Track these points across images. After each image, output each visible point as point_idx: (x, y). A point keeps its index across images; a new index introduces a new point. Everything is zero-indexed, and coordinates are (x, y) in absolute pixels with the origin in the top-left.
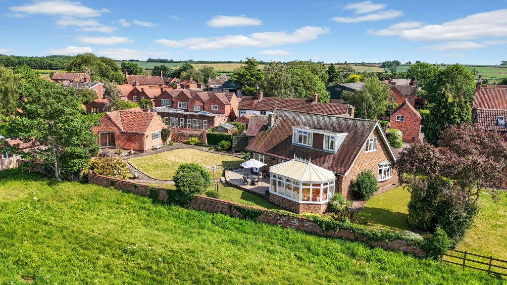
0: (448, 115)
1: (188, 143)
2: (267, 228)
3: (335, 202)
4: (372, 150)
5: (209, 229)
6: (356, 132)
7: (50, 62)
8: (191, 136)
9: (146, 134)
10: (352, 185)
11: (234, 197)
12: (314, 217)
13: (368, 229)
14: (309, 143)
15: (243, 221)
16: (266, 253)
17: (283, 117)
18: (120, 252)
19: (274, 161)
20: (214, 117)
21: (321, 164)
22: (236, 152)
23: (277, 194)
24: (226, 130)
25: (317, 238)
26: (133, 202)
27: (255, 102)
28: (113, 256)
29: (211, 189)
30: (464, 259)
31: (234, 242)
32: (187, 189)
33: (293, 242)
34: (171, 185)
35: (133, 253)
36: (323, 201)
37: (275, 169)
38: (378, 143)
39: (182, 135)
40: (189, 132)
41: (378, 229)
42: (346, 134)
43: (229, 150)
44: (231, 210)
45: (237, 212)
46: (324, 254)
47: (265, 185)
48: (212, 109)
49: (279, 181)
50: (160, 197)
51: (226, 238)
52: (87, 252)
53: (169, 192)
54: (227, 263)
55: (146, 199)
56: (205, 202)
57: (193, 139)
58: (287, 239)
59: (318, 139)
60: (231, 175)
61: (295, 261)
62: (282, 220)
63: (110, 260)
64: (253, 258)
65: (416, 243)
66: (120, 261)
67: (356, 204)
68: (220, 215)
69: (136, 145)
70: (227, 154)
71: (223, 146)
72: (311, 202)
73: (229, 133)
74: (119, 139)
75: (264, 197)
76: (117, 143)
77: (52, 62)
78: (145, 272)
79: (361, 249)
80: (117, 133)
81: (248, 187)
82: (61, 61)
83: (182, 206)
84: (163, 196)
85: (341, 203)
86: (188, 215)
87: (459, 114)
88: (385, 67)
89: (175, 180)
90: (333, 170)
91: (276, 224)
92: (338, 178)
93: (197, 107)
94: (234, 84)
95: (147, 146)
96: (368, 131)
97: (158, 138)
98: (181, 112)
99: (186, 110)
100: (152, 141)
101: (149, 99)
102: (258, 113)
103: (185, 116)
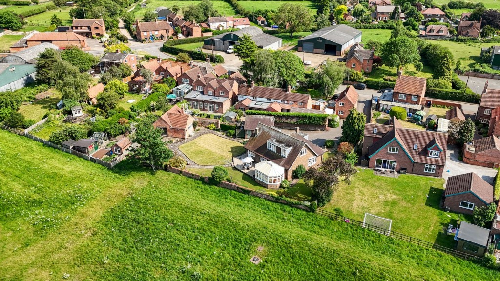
0: (352, 125)
1: (209, 129)
2: (253, 199)
3: (283, 184)
4: (304, 154)
5: (229, 199)
6: (296, 147)
8: (210, 123)
9: (185, 129)
10: (293, 172)
11: (238, 179)
12: (272, 194)
14: (275, 150)
15: (243, 195)
16: (252, 211)
17: (263, 129)
18: (200, 214)
19: (258, 160)
20: (222, 103)
21: (278, 163)
22: (238, 137)
23: (258, 179)
24: (231, 119)
25: (273, 203)
26: (194, 184)
27: (250, 89)
28: (198, 215)
30: (322, 212)
31: (239, 206)
32: (218, 179)
33: (263, 205)
35: (205, 214)
36: (278, 184)
37: (257, 167)
38: (307, 150)
39: (205, 123)
40: (208, 121)
41: (294, 201)
42: (292, 147)
43: (234, 136)
44: (238, 189)
45: (240, 190)
46: (273, 211)
48: (221, 94)
49: (259, 174)
50: (205, 181)
51: (237, 204)
52: (188, 214)
54: (238, 217)
55: (200, 182)
56: (226, 184)
57: (212, 125)
58: (261, 204)
59: (279, 149)
60: (237, 161)
61: (263, 214)
62: (259, 195)
63: (198, 217)
64: (247, 214)
65: (307, 206)
66: (201, 217)
67: (294, 181)
68: (233, 192)
69: (180, 135)
70: (233, 139)
71: (231, 134)
72: (273, 184)
74: (170, 131)
75: (253, 178)
76: (169, 133)
78: (211, 222)
79: (288, 208)
80: (168, 128)
81: (245, 171)
83: (216, 186)
84: (207, 180)
85: (286, 184)
86: (219, 191)
87: (358, 124)
90: (284, 167)
91: (257, 196)
92: (286, 171)
93: (210, 92)
94: (232, 37)
95: (187, 136)
96: (301, 147)
97: (192, 128)
98: (200, 97)
99: (202, 93)
100: (189, 131)
101: (173, 76)
102: (252, 98)
103: (203, 102)
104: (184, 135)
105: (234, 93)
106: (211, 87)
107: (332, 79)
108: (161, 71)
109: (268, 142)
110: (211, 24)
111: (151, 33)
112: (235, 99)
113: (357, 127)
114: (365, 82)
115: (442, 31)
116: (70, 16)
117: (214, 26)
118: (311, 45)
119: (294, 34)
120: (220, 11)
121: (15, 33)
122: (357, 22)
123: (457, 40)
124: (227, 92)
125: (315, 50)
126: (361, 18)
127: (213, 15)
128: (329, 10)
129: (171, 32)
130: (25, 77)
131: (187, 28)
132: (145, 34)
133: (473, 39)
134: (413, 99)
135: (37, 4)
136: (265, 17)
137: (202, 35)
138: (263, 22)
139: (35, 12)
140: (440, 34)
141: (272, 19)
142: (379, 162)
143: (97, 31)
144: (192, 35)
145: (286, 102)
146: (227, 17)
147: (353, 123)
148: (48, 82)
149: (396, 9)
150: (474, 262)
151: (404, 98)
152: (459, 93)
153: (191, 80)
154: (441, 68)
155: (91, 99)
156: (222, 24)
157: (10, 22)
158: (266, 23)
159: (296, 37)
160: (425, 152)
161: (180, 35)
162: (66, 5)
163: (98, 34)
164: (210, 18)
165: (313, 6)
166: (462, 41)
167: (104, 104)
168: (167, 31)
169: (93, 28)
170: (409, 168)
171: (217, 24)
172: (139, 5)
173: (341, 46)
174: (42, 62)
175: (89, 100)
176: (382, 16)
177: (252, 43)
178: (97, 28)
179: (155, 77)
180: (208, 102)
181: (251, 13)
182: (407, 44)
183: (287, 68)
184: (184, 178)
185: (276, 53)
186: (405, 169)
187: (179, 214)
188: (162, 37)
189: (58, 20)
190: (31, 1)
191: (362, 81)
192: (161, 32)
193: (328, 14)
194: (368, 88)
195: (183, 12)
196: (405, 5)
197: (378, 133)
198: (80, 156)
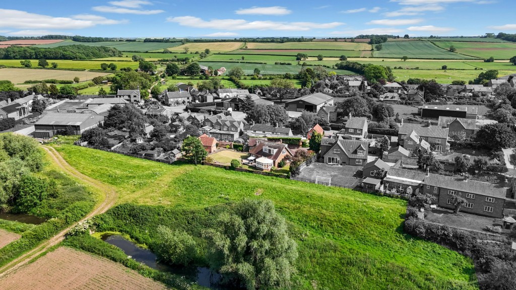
1: (225, 148)
2: (255, 175)
3: (273, 168)
4: (285, 153)
6: (280, 149)
7: (63, 53)
8: (226, 145)
9: (212, 147)
10: (279, 163)
11: (246, 167)
12: (267, 172)
13: (276, 173)
14: (267, 152)
15: (249, 173)
16: (255, 179)
17: (261, 142)
19: (257, 157)
20: (233, 135)
21: (270, 158)
22: (245, 152)
23: (258, 166)
24: (240, 142)
25: (265, 176)
27: (251, 126)
29: (240, 166)
31: (248, 177)
32: (235, 166)
33: (260, 177)
34: (230, 165)
36: (269, 168)
37: (257, 160)
39: (223, 144)
40: (225, 143)
41: (278, 174)
42: (278, 149)
43: (242, 151)
44: (246, 171)
45: (248, 171)
46: (267, 178)
47: (255, 164)
48: (232, 130)
49: (259, 163)
50: (227, 168)
53: (229, 167)
55: (223, 169)
56: (239, 169)
57: (228, 146)
59: (270, 151)
60: (245, 161)
62: (258, 173)
65: (285, 176)
66: (226, 180)
67: (279, 169)
68: (244, 172)
69: (208, 150)
70: (242, 153)
71: (240, 149)
72: (266, 168)
73: (241, 144)
75: (255, 167)
77: (65, 53)
79: (275, 177)
81: (250, 165)
82: (73, 51)
83: (233, 170)
86: (235, 173)
87: (318, 139)
88: (373, 43)
89: (231, 163)
90: (273, 160)
92: (274, 162)
93: (225, 129)
94: (237, 101)
95: (212, 151)
96: (283, 148)
97: (215, 147)
98: (218, 131)
99: (220, 130)
100: (214, 148)
101: (199, 121)
102: (253, 131)
103: (221, 134)
104: (211, 149)
105: (241, 130)
106: (226, 125)
107: (306, 121)
108: (190, 118)
109: (264, 147)
110: (220, 94)
111: (176, 99)
112: (241, 133)
113: (317, 141)
114: (330, 126)
115: (395, 97)
116: (110, 89)
117: (222, 95)
118: (295, 106)
119: (283, 100)
120: (226, 86)
121: (72, 101)
122: (333, 93)
123: (406, 104)
124: (236, 128)
125: (298, 109)
126: (336, 90)
127: (221, 88)
128: (311, 84)
129: (191, 99)
130: (98, 124)
131: (202, 96)
132: (172, 100)
133: (417, 103)
134: (358, 132)
135: (78, 82)
136: (260, 90)
137: (214, 101)
138: (259, 93)
139: (81, 88)
140: (394, 99)
141: (266, 90)
142: (329, 159)
143: (135, 99)
144: (206, 101)
145: (275, 133)
146: (233, 90)
147: (315, 139)
148: (114, 125)
149: (362, 83)
150: (371, 194)
151: (352, 131)
152: (392, 131)
153: (212, 123)
154: (381, 115)
155: (146, 134)
156: (228, 94)
157: (70, 93)
158: (262, 94)
159: (284, 102)
160: (355, 152)
161: (197, 101)
162: (102, 83)
163: (135, 101)
164: (219, 90)
165: (299, 83)
166: (410, 104)
167: (158, 134)
168: (188, 98)
169: (132, 96)
170: (347, 162)
171: (225, 94)
172: (160, 83)
173: (316, 106)
174: (113, 112)
175: (145, 134)
176: (353, 88)
177: (253, 101)
178: (135, 96)
179: (187, 123)
180: (224, 134)
181: (250, 87)
182: (359, 101)
183: (276, 115)
184: (214, 168)
185: (269, 106)
186: (345, 163)
187: (214, 179)
188: (184, 102)
189: (104, 91)
190: (73, 80)
191: (328, 125)
192: (183, 99)
193: (310, 87)
194: (332, 129)
195: (198, 86)
196: (372, 81)
197: (329, 144)
198: (149, 159)
